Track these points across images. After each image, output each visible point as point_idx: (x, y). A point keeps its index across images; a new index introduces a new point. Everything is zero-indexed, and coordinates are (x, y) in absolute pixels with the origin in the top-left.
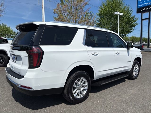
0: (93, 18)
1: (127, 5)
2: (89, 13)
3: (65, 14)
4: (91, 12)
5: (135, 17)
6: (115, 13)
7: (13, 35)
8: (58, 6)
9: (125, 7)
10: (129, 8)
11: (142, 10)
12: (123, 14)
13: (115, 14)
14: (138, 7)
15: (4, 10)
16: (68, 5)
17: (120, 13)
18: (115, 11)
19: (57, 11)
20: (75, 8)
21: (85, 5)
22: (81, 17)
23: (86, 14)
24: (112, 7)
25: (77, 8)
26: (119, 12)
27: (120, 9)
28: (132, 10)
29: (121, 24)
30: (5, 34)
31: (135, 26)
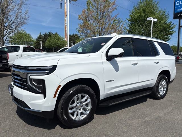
0: (121, 25)
1: (163, 9)
2: (118, 19)
3: (91, 21)
4: (119, 19)
5: (172, 24)
6: (148, 18)
7: (32, 43)
8: (84, 12)
9: (160, 12)
10: (165, 12)
11: (179, 15)
12: (157, 20)
13: (147, 20)
14: (175, 12)
15: (29, 17)
16: (94, 11)
17: (154, 18)
18: (148, 16)
19: (82, 17)
20: (101, 13)
21: (113, 10)
22: (108, 24)
23: (114, 20)
24: (144, 11)
25: (104, 14)
26: (152, 18)
27: (154, 14)
28: (168, 15)
29: (155, 32)
30: (24, 41)
31: (173, 33)
